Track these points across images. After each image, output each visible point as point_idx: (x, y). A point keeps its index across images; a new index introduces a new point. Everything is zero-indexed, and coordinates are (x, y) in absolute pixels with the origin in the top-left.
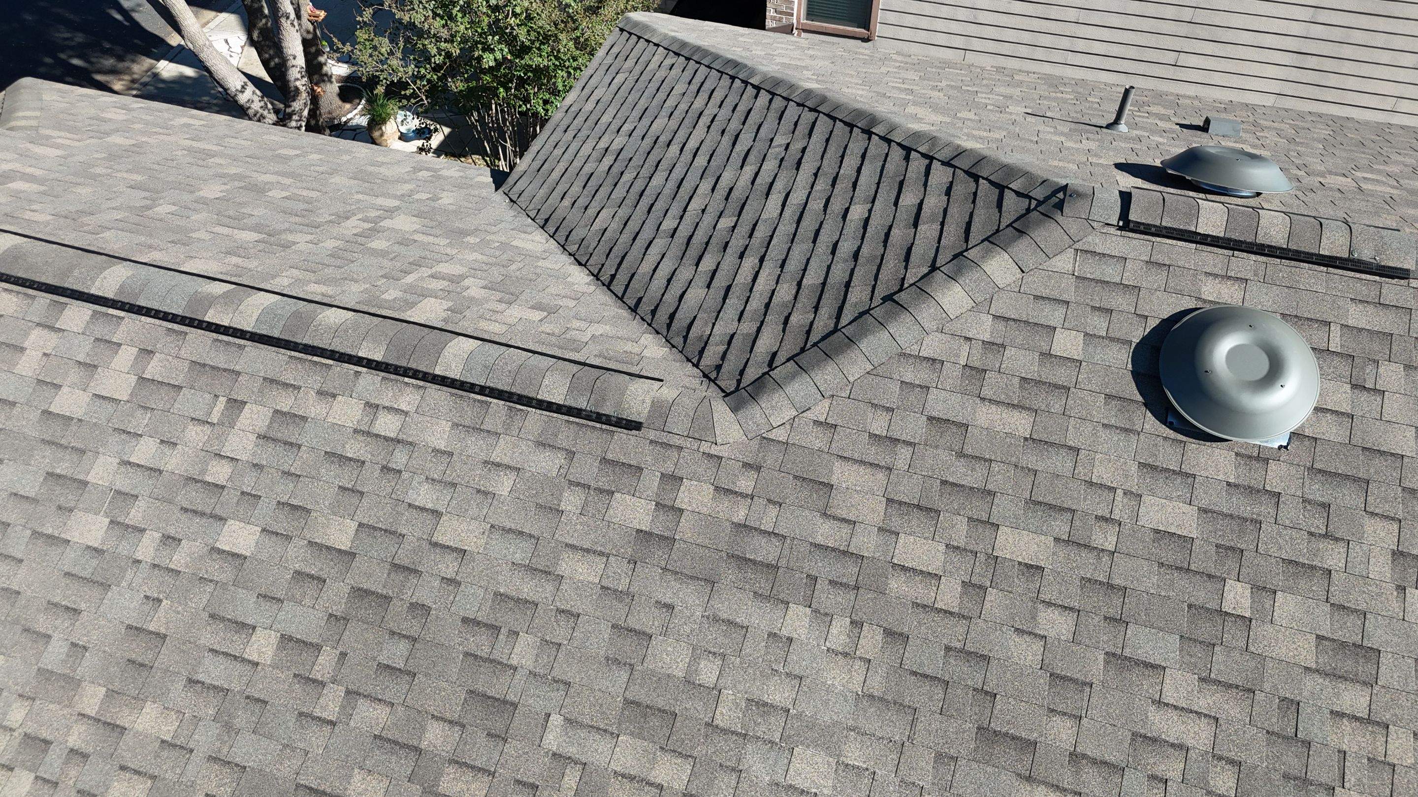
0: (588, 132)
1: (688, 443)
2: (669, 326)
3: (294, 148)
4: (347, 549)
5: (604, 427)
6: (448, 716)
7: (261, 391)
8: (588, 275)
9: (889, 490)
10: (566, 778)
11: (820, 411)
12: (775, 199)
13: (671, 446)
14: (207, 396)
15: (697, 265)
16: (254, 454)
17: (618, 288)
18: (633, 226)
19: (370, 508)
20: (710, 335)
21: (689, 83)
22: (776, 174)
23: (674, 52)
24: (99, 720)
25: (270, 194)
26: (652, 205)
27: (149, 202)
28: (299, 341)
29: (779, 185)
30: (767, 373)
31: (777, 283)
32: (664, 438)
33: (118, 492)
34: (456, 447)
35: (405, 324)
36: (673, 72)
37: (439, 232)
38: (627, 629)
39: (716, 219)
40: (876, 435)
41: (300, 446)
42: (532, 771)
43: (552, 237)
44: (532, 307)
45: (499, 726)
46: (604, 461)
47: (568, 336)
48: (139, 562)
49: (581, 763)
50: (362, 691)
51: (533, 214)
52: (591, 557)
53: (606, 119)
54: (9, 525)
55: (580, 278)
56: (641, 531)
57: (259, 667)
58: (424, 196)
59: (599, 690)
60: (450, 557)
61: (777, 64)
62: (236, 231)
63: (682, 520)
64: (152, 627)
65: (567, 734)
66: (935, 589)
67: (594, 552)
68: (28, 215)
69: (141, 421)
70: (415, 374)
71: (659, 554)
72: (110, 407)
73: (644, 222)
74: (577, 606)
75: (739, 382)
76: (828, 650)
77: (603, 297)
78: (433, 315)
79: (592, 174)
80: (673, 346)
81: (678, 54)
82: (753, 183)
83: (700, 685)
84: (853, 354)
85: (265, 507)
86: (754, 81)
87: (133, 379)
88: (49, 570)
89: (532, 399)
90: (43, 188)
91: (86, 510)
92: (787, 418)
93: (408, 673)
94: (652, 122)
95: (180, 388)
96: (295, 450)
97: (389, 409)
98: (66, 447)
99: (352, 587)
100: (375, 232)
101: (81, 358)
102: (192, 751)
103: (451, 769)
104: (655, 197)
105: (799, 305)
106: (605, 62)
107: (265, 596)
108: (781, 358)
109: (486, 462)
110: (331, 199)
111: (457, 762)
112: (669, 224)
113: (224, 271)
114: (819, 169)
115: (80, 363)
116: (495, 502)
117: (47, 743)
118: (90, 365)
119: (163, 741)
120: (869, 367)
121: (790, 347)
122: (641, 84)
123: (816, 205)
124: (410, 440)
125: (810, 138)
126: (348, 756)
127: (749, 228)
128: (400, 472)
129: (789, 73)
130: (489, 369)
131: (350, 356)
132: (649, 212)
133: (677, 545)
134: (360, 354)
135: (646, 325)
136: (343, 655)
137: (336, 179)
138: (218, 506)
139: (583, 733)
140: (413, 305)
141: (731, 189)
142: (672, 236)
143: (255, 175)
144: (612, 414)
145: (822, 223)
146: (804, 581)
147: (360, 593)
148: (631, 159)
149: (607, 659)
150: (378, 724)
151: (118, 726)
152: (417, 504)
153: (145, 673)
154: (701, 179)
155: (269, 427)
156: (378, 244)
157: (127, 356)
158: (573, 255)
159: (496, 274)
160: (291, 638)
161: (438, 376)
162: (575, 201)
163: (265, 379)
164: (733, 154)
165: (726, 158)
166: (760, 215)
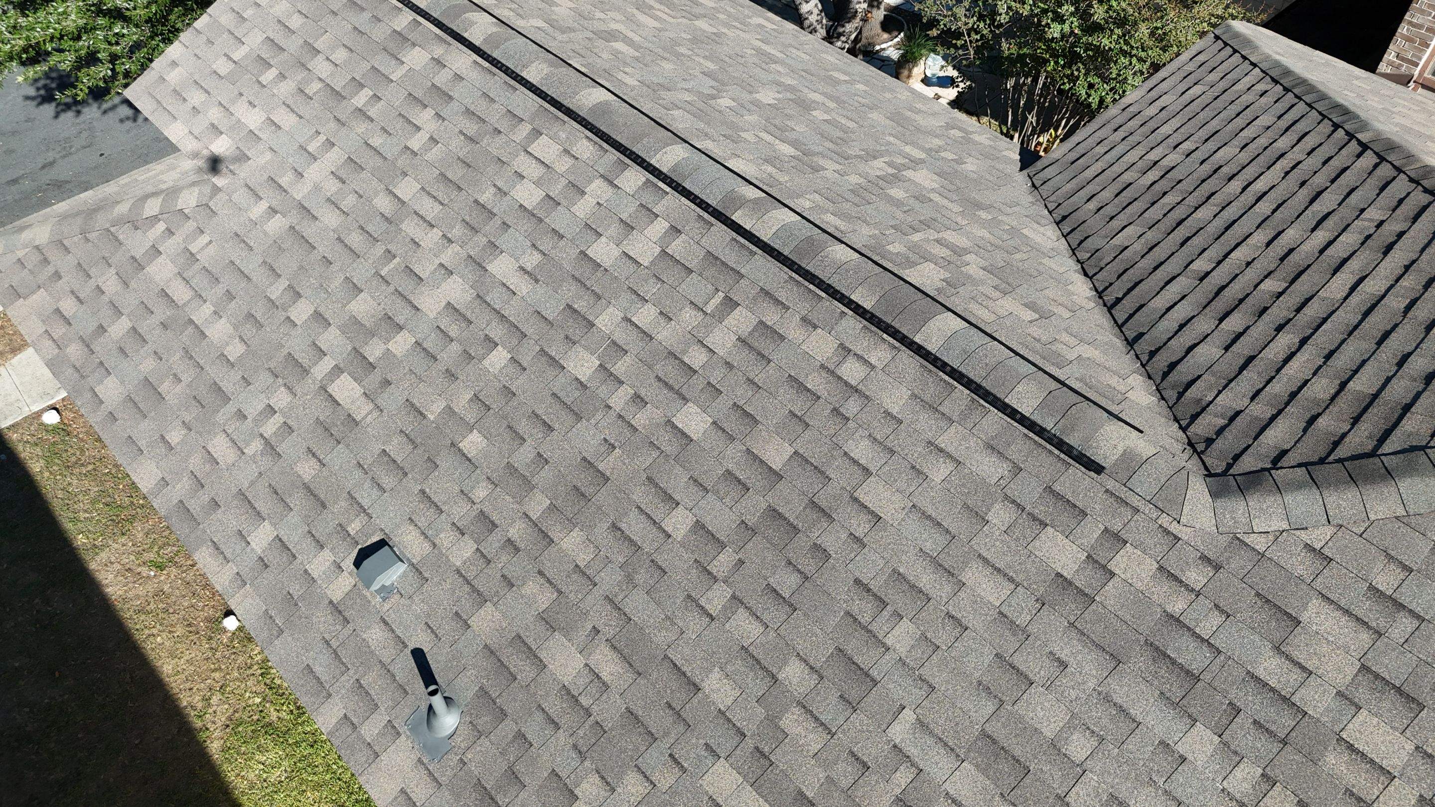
0: (1139, 139)
1: (1147, 509)
2: (1165, 375)
3: (845, 73)
4: (777, 469)
5: (1062, 456)
6: (811, 661)
7: (754, 299)
8: (1091, 289)
9: (1369, 656)
10: (898, 774)
11: (1319, 536)
12: (1345, 279)
13: (1127, 503)
14: (709, 286)
15: (1221, 320)
16: (730, 353)
17: (1121, 314)
18: (1159, 253)
19: (809, 442)
20: (1211, 402)
21: (1279, 118)
22: (1355, 252)
23: (1271, 77)
24: (537, 525)
25: (814, 113)
26: (1189, 239)
27: (715, 92)
28: (803, 265)
29: (1354, 265)
30: (1268, 470)
31: (1314, 374)
32: (1123, 493)
33: (614, 343)
34: (907, 417)
35: (902, 282)
36: (1264, 100)
37: (955, 197)
38: (1010, 665)
39: (1261, 277)
40: (1378, 590)
41: (769, 361)
42: (870, 751)
43: (1065, 236)
44: (1026, 305)
45: (853, 694)
46: (1049, 490)
47: (1054, 348)
48: (610, 408)
49: (917, 767)
50: (745, 602)
51: (1051, 206)
52: (1000, 578)
53: (1166, 130)
54: (526, 336)
55: (1082, 289)
56: (1062, 576)
57: (670, 540)
58: (950, 156)
59: (961, 708)
60: (864, 517)
61: (1397, 125)
62: (777, 141)
63: (1110, 584)
64: (601, 467)
65: (914, 733)
66: (1381, 787)
67: (1005, 575)
68: (621, 76)
69: (650, 289)
70: (895, 334)
71: (1071, 607)
72: (632, 267)
73: (1173, 254)
74: (970, 620)
75: (1229, 466)
76: (1223, 790)
77: (1099, 318)
78: (929, 282)
79: (1131, 184)
80: (1163, 399)
81: (1275, 81)
82: (1322, 252)
83: (1065, 755)
84: (1388, 490)
85: (723, 404)
86: (1363, 137)
87: (658, 250)
88: (542, 386)
89: (999, 399)
90: (637, 54)
91: (586, 348)
92: (1276, 528)
93: (791, 605)
94: (1219, 148)
95: (691, 271)
96: (764, 362)
97: (859, 357)
98: (588, 289)
99: (769, 506)
100: (895, 179)
101: (624, 216)
102: (595, 585)
103: (797, 710)
104: (1195, 230)
105: (1333, 409)
106: (1185, 68)
107: (695, 481)
108: (1291, 459)
109: (930, 442)
110: (865, 135)
111: (804, 707)
112: (1202, 265)
113: (759, 177)
114: (1414, 262)
115: (622, 221)
116: (925, 485)
117: (495, 526)
118: (629, 225)
119: (577, 566)
120: (1401, 512)
121: (1308, 450)
122: (1219, 103)
123: (1396, 302)
124: (867, 393)
125: (1413, 223)
126: (714, 653)
127: (1299, 300)
128: (848, 419)
129: (1410, 139)
130: (968, 355)
131: (843, 295)
132: (1182, 244)
133: (1094, 607)
134: (852, 297)
135: (1139, 364)
136: (741, 562)
137: (874, 115)
138: (686, 386)
139: (930, 741)
140: (913, 264)
141: (1291, 251)
142: (1202, 279)
143: (806, 91)
144: (1076, 446)
145: (1396, 325)
146: (1224, 707)
147: (774, 513)
148: (1180, 181)
149: (980, 683)
150: (748, 637)
151: (548, 536)
152: (852, 455)
153: (582, 503)
154: (1257, 228)
155: (750, 334)
156: (897, 193)
157: (660, 227)
158: (1082, 263)
159: (999, 258)
160: (703, 527)
161: (916, 343)
162: (1102, 207)
163: (762, 289)
164: (1307, 212)
165: (1297, 214)
166: (1318, 292)
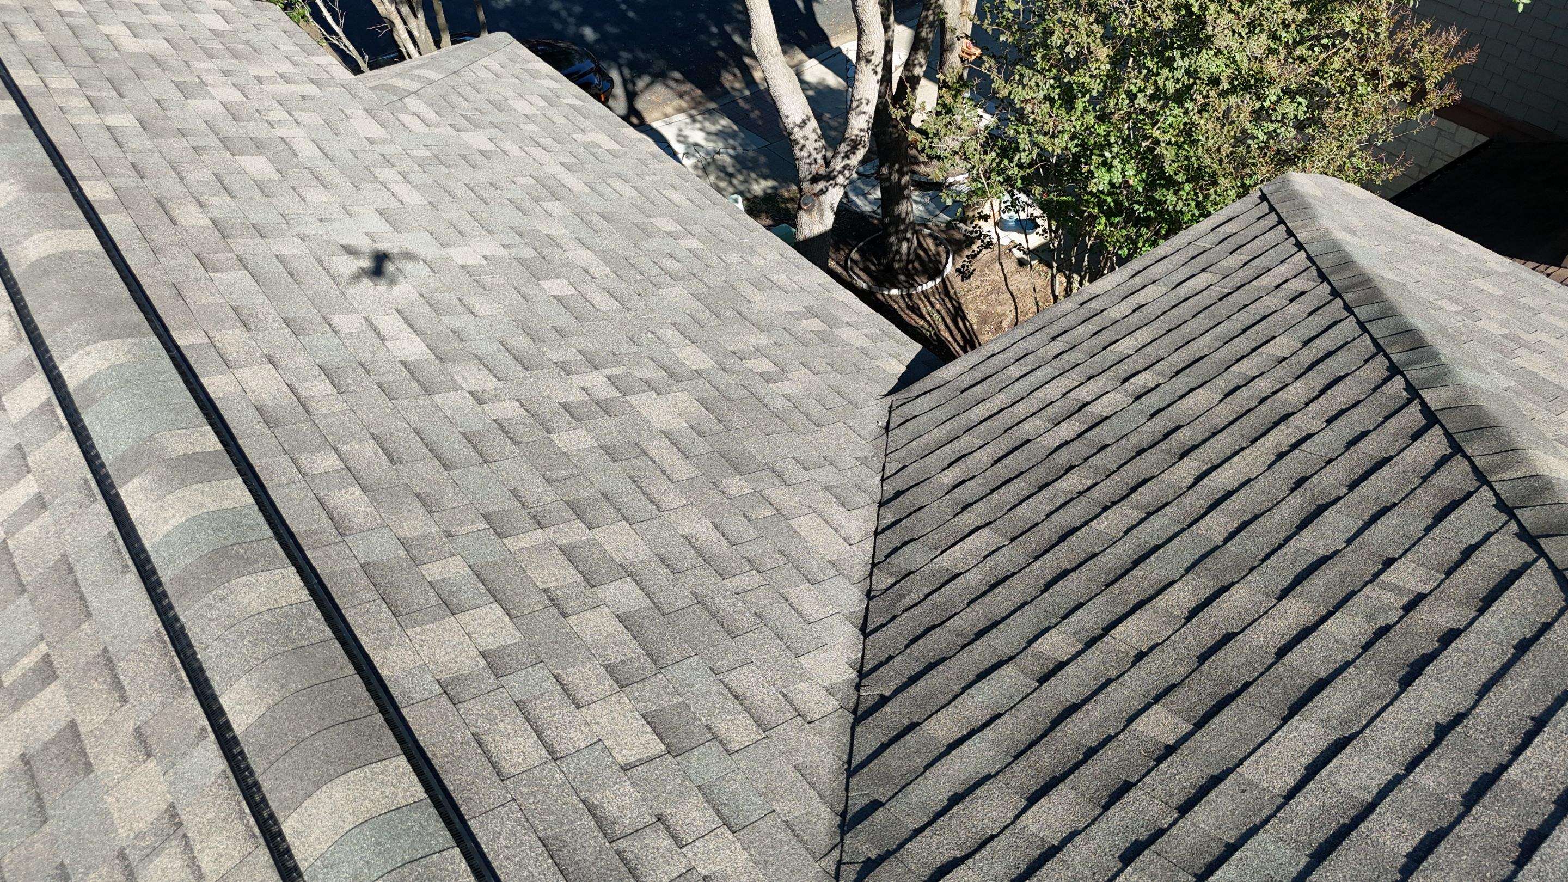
0: (1081, 358)
3: (682, 218)
7: (86, 669)
8: (852, 664)
18: (1000, 601)
21: (1306, 343)
22: (1347, 665)
23: (1319, 270)
25: (548, 285)
26: (1063, 575)
36: (1294, 307)
37: (702, 449)
39: (1148, 699)
41: (46, 820)
43: (877, 534)
51: (892, 468)
55: (833, 664)
58: (763, 367)
62: (403, 333)
73: (1025, 603)
79: (1028, 441)
81: (1323, 277)
82: (1282, 652)
86: (1434, 398)
94: (1192, 390)
95: (23, 591)
96: (37, 820)
97: (187, 847)
100: (602, 411)
104: (1083, 556)
110: (619, 324)
112: (1058, 644)
114: (1459, 718)
122: (1226, 307)
132: (1049, 586)
137: (672, 291)
141: (1228, 637)
142: (1042, 680)
143: (570, 245)
148: (1106, 446)
154: (1188, 571)
156: (575, 439)
157: (23, 492)
158: (871, 599)
159: (686, 589)
162: (961, 483)
163: (105, 649)
164: (1286, 549)
165: (1267, 550)
166: (1240, 763)
